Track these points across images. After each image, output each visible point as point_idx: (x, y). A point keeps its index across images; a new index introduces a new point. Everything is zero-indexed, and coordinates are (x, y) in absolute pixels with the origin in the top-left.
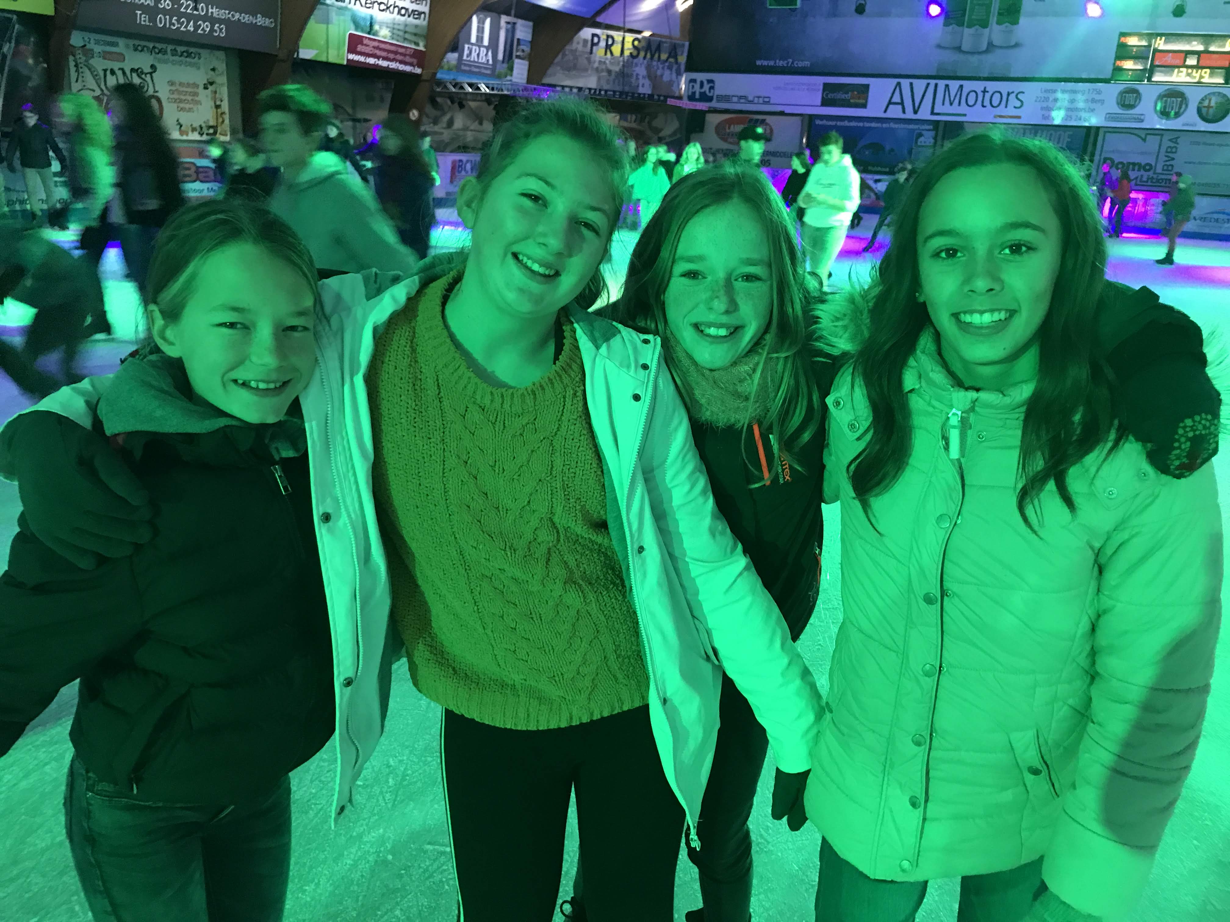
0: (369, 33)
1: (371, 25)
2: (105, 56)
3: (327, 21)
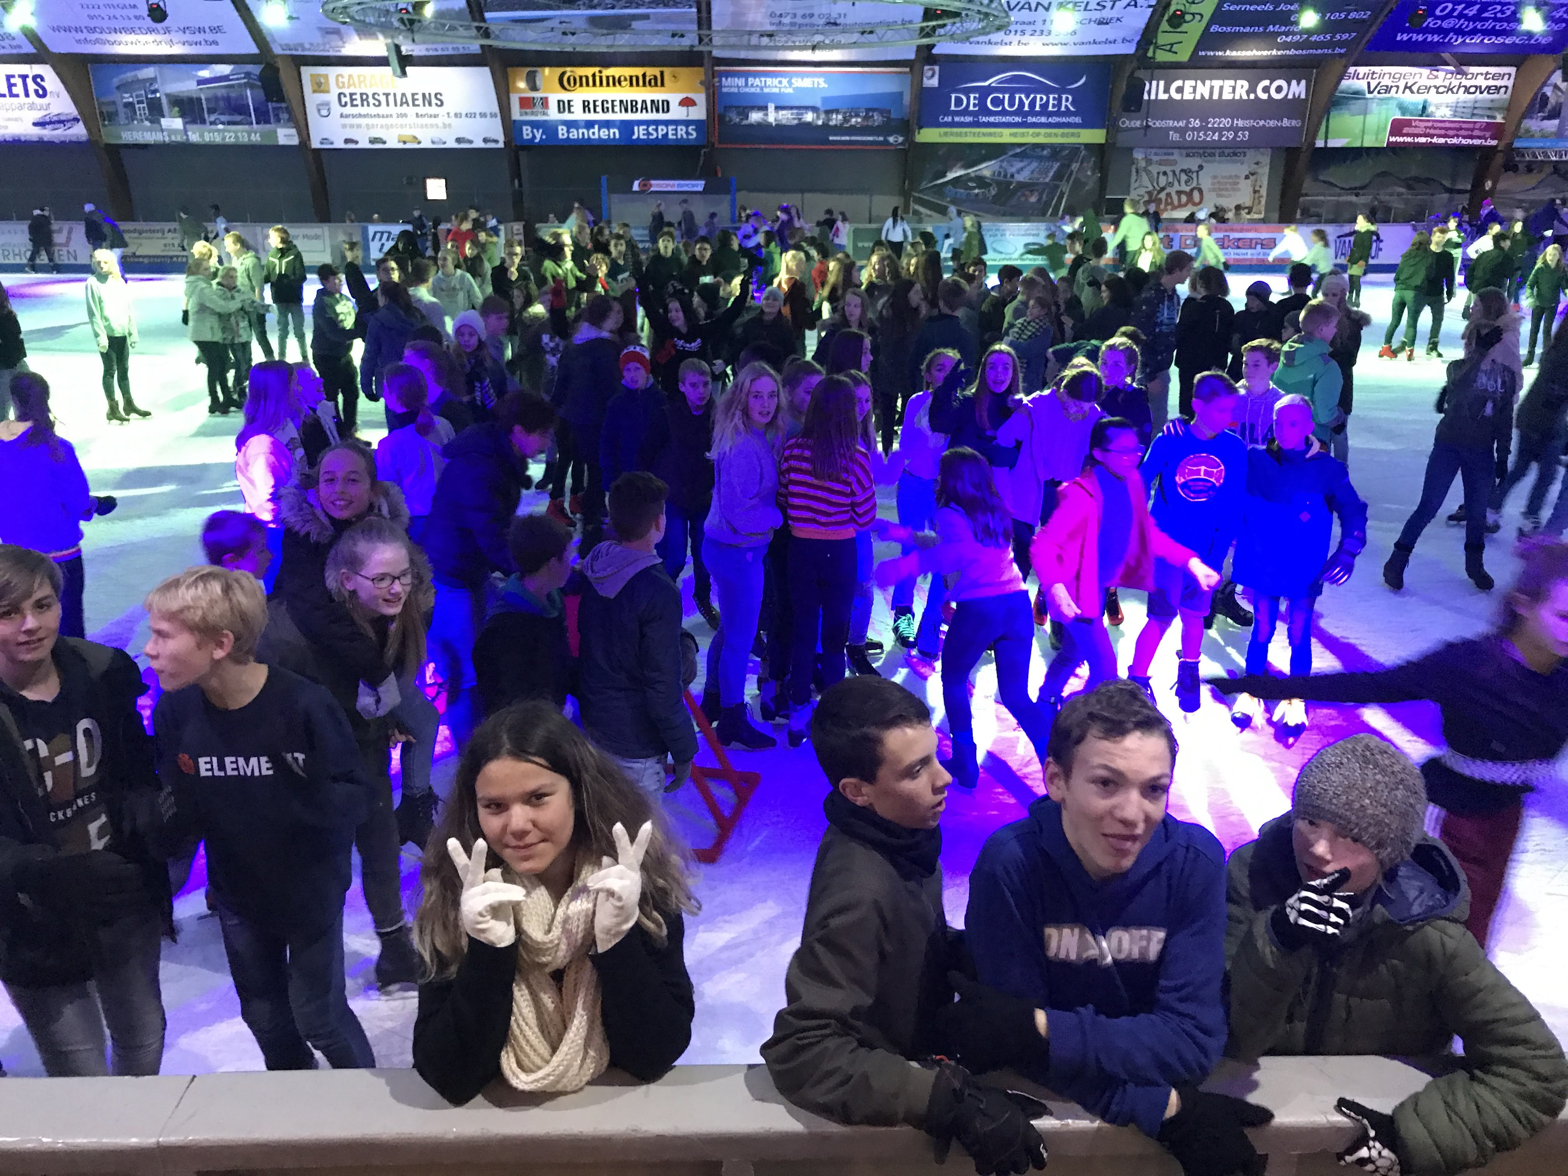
0: (1421, 115)
1: (1424, 108)
2: (1160, 163)
3: (1365, 112)
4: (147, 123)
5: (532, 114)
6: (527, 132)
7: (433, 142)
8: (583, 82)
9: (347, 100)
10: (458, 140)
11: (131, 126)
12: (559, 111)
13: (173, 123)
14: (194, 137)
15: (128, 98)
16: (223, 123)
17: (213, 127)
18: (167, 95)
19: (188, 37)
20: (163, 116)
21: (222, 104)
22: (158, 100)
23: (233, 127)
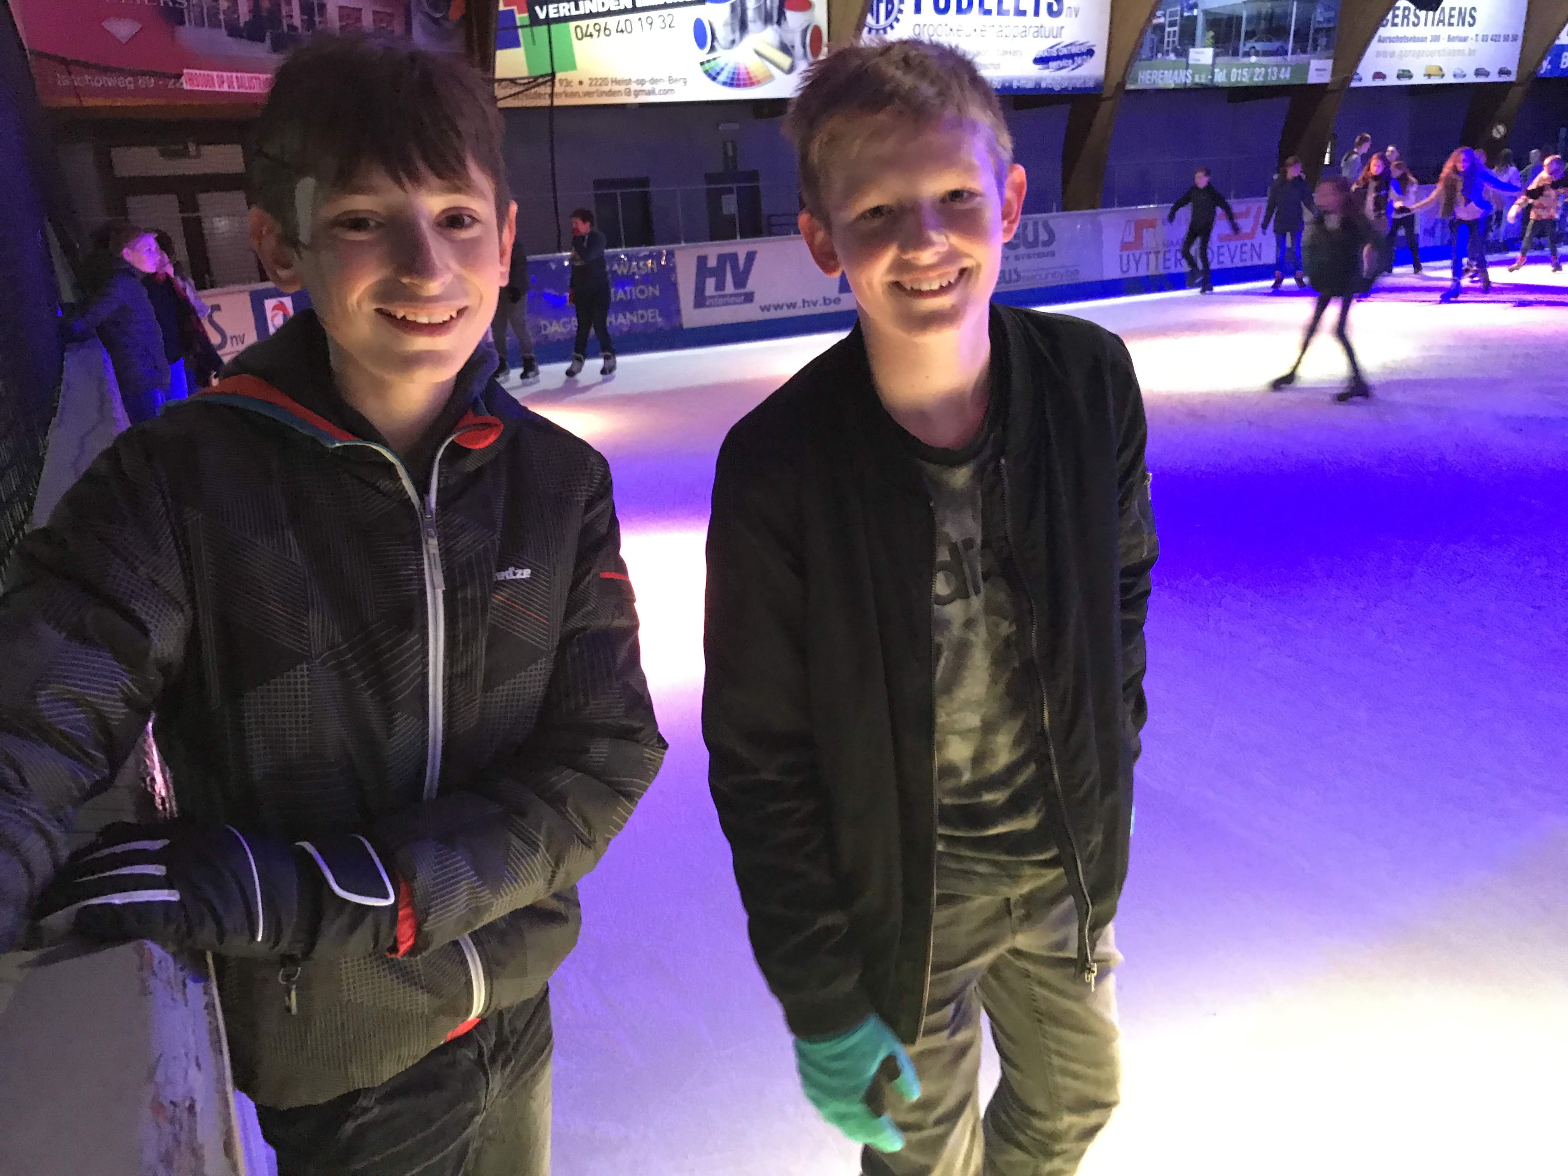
4: (1172, 56)
7: (1455, 76)
9: (1390, 16)
10: (1478, 74)
11: (1153, 61)
13: (1204, 55)
14: (1220, 78)
15: (1160, 18)
16: (1257, 54)
17: (1245, 60)
18: (1206, 12)
20: (1193, 46)
21: (1263, 25)
22: (1195, 18)
23: (1265, 60)
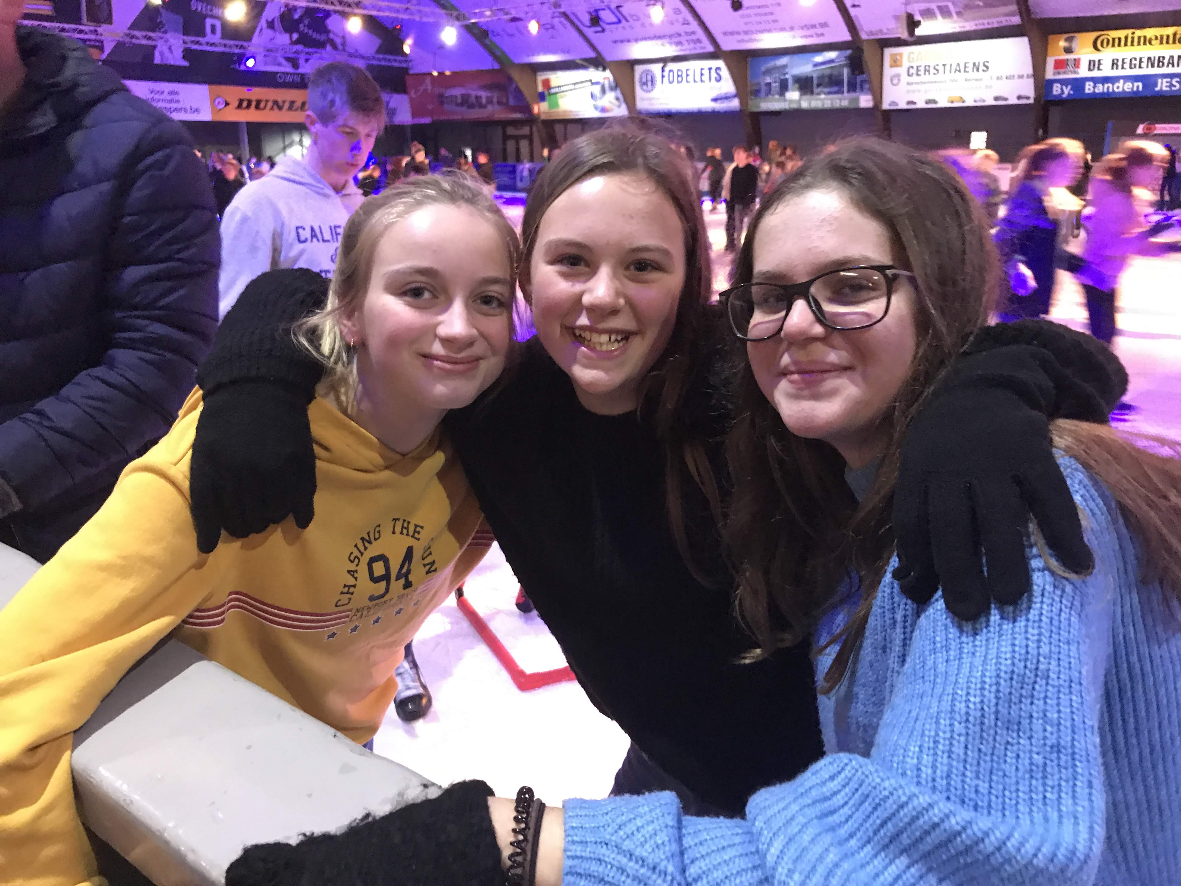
4: (777, 97)
5: (1065, 73)
6: (1056, 89)
7: (975, 101)
8: (1116, 43)
9: (914, 71)
10: (996, 99)
11: (767, 99)
12: (1090, 70)
13: (793, 95)
14: (805, 105)
15: (768, 80)
16: (825, 93)
17: (819, 97)
18: (792, 76)
19: (806, 32)
20: (788, 91)
21: (826, 80)
22: (786, 80)
23: (831, 96)
